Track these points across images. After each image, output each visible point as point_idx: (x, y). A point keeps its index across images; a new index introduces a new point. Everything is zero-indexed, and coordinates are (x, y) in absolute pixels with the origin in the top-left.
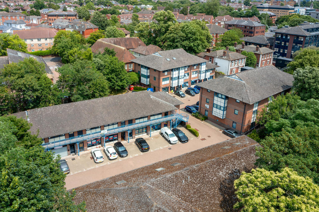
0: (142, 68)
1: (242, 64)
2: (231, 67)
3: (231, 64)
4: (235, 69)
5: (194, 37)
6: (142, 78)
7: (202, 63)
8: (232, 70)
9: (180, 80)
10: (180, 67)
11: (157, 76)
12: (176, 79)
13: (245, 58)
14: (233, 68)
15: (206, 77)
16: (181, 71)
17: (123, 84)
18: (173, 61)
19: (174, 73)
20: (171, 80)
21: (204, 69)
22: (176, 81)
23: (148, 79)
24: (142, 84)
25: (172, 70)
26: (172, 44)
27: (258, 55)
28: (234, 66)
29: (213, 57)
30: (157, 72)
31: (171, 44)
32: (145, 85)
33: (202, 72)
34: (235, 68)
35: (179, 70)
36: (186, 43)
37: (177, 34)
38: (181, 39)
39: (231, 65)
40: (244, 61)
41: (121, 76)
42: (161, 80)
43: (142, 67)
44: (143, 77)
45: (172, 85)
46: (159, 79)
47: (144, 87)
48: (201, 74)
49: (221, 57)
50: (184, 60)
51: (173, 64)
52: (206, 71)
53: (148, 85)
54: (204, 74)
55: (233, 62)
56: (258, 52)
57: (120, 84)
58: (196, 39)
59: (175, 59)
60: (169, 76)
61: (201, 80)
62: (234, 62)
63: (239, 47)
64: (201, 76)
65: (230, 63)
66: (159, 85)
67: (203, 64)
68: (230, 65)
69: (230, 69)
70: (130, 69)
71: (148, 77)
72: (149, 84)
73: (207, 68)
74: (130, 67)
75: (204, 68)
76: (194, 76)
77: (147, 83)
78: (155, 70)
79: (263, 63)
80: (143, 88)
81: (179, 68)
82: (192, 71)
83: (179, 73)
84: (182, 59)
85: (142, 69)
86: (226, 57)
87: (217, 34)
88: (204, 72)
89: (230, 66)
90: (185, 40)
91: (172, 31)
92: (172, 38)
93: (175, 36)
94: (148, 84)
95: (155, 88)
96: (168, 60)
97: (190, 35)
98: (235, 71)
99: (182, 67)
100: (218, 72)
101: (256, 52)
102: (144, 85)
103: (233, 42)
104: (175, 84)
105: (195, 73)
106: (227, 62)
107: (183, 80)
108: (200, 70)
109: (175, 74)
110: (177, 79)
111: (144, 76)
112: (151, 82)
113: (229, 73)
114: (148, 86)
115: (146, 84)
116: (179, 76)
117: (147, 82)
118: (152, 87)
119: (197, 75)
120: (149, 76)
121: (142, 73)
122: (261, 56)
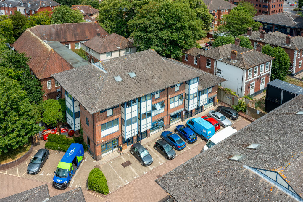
1: (266, 71)
2: (247, 79)
3: (247, 75)
4: (255, 82)
5: (179, 24)
6: (67, 114)
7: (189, 81)
8: (248, 86)
10: (142, 95)
11: (90, 119)
12: (133, 120)
13: (270, 61)
14: (250, 82)
15: (199, 103)
18: (128, 81)
19: (128, 110)
20: (122, 124)
21: (196, 91)
22: (135, 125)
23: (78, 120)
26: (144, 35)
27: (291, 52)
28: (253, 77)
29: (214, 60)
31: (142, 35)
33: (191, 97)
34: (255, 80)
35: (139, 102)
36: (164, 34)
37: (150, 20)
38: (157, 27)
39: (247, 77)
40: (268, 65)
42: (98, 128)
43: (66, 94)
45: (125, 135)
48: (188, 100)
49: (227, 61)
50: (153, 77)
51: (128, 90)
52: (200, 93)
54: (196, 98)
55: (250, 71)
56: (289, 46)
58: (183, 28)
59: (133, 75)
61: (191, 111)
62: (252, 71)
63: (255, 35)
64: (190, 104)
65: (246, 73)
67: (191, 82)
68: (245, 76)
69: (246, 83)
71: (76, 115)
72: (79, 128)
73: (201, 85)
75: (194, 88)
76: (175, 104)
77: (75, 128)
79: (300, 63)
81: (140, 98)
82: (169, 96)
83: (139, 108)
84: (149, 74)
86: (236, 61)
87: (219, 11)
88: (195, 95)
89: (245, 79)
90: (165, 28)
91: (144, 14)
92: (142, 25)
93: (147, 22)
95: (89, 139)
96: (119, 79)
97: (171, 21)
98: (254, 85)
99: (146, 96)
100: (223, 89)
101: (286, 46)
103: (245, 26)
104: (131, 131)
105: (176, 98)
106: (240, 71)
107: (149, 119)
108: (187, 92)
109: (130, 112)
110: (136, 121)
111: (70, 112)
113: (244, 90)
116: (139, 115)
117: (74, 125)
118: (85, 135)
119: (181, 102)
120: (79, 113)
121: (67, 104)
122: (296, 53)
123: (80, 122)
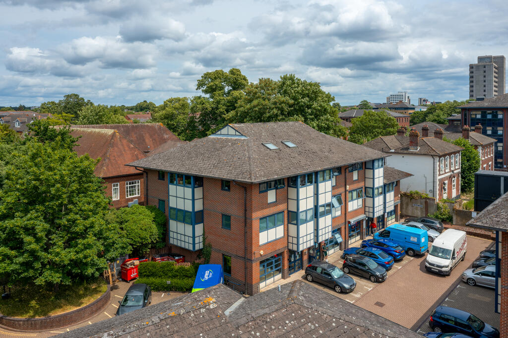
0: (171, 186)
1: (456, 167)
3: (439, 166)
4: (447, 182)
6: (173, 225)
7: (373, 161)
8: (442, 186)
9: (321, 220)
10: (319, 169)
11: (235, 211)
12: (309, 216)
13: (459, 153)
15: (385, 208)
16: (321, 186)
17: (81, 255)
18: (288, 150)
19: (302, 192)
20: (289, 222)
21: (381, 182)
22: (310, 226)
23: (199, 228)
24: (174, 251)
25: (293, 181)
28: (445, 172)
30: (235, 194)
32: (188, 251)
33: (376, 192)
34: (447, 178)
35: (316, 182)
39: (439, 170)
40: (458, 160)
41: (71, 216)
42: (256, 224)
43: (172, 182)
44: (176, 219)
45: (298, 244)
46: (247, 222)
47: (184, 261)
48: (373, 197)
49: (403, 150)
52: (386, 187)
53: (200, 250)
54: (382, 197)
57: (66, 256)
60: (282, 207)
62: (443, 162)
64: (375, 205)
65: (438, 163)
66: (246, 249)
67: (376, 165)
69: (439, 180)
70: (132, 199)
71: (196, 218)
72: (201, 246)
74: (132, 193)
75: (379, 176)
76: (354, 206)
77: (194, 244)
78: (226, 184)
80: (177, 266)
81: (316, 173)
82: (347, 187)
83: (316, 194)
84: (313, 147)
85: (172, 188)
86: (419, 148)
88: (380, 190)
89: (438, 173)
94: (197, 248)
95: (226, 261)
96: (272, 147)
99: (324, 171)
100: (405, 194)
102: (183, 254)
104: (306, 236)
105: (355, 194)
107: (329, 218)
109: (305, 197)
110: (312, 219)
111: (180, 215)
112: (210, 237)
113: (438, 192)
114: (199, 257)
115: (191, 248)
116: (316, 207)
117: (194, 237)
118: (216, 256)
119: (360, 202)
120: (201, 212)
121: (173, 203)
123: (204, 232)
